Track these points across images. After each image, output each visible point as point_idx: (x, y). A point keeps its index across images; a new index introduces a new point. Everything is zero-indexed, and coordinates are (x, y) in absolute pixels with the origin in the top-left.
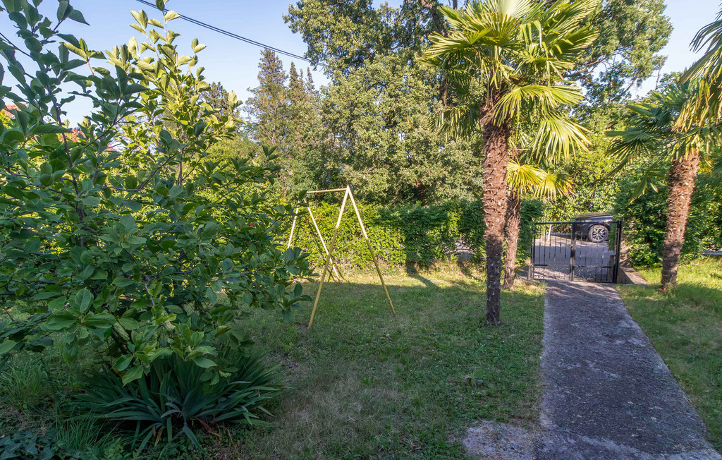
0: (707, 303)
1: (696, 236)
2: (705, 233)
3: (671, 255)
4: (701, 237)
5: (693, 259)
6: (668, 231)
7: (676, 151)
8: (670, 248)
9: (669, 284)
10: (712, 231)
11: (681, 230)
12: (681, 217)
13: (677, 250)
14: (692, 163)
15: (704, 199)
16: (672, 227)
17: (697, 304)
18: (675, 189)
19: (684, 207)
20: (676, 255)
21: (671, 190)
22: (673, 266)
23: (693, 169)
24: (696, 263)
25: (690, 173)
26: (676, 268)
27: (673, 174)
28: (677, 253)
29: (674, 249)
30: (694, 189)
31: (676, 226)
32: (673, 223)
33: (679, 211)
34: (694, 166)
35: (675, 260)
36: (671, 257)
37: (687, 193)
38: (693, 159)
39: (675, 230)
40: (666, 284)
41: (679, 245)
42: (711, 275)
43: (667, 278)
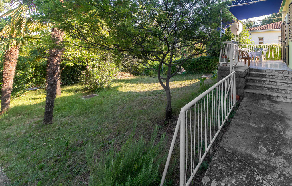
0: (25, 112)
1: (23, 83)
2: (28, 81)
3: (6, 94)
4: (26, 83)
5: (22, 93)
6: (4, 83)
7: (4, 46)
8: (5, 91)
9: (6, 109)
10: (32, 80)
11: (11, 82)
12: (11, 76)
13: (9, 92)
14: (16, 52)
15: (26, 67)
16: (6, 81)
17: (20, 114)
18: (7, 63)
19: (12, 71)
20: (9, 94)
21: (5, 64)
22: (7, 100)
23: (16, 54)
24: (24, 95)
25: (15, 56)
26: (9, 101)
27: (6, 56)
28: (9, 93)
29: (8, 91)
30: (17, 63)
31: (8, 80)
32: (7, 79)
33: (10, 73)
34: (17, 54)
35: (8, 97)
36: (6, 96)
37: (14, 65)
38: (16, 51)
39: (8, 82)
40: (4, 109)
41: (10, 89)
42: (30, 99)
43: (4, 107)
